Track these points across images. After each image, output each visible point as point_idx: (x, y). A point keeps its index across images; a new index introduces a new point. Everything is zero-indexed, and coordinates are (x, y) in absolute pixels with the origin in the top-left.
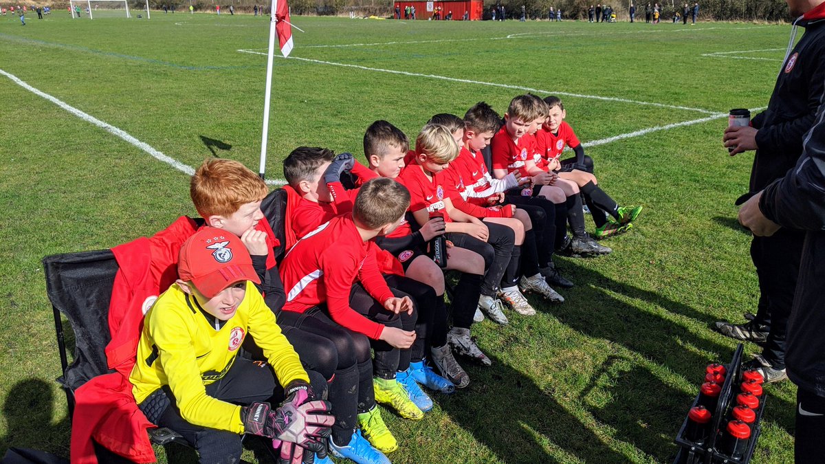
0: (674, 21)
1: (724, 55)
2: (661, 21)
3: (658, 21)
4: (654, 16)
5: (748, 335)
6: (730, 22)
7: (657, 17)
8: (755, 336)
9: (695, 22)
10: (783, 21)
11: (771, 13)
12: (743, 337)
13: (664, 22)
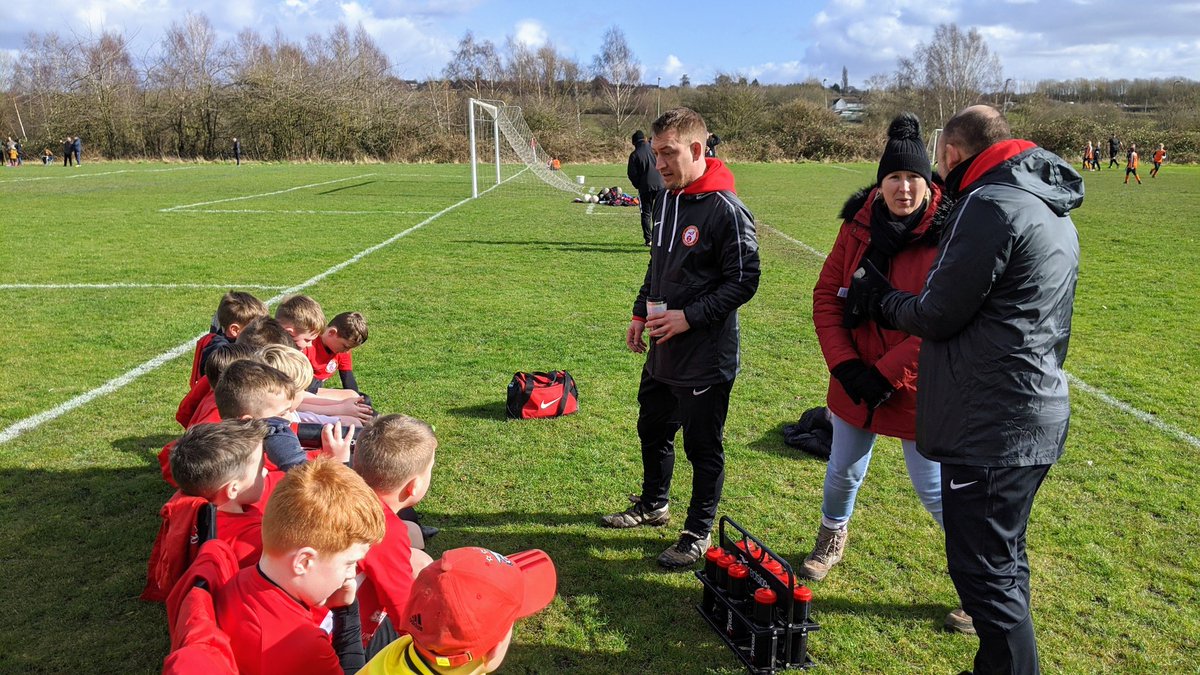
0: (45, 163)
1: (191, 209)
2: (23, 162)
3: (19, 163)
4: (10, 155)
5: (640, 519)
6: (130, 161)
7: (14, 156)
8: (646, 517)
9: (81, 162)
10: (202, 159)
11: (181, 148)
12: (636, 523)
13: (27, 163)
